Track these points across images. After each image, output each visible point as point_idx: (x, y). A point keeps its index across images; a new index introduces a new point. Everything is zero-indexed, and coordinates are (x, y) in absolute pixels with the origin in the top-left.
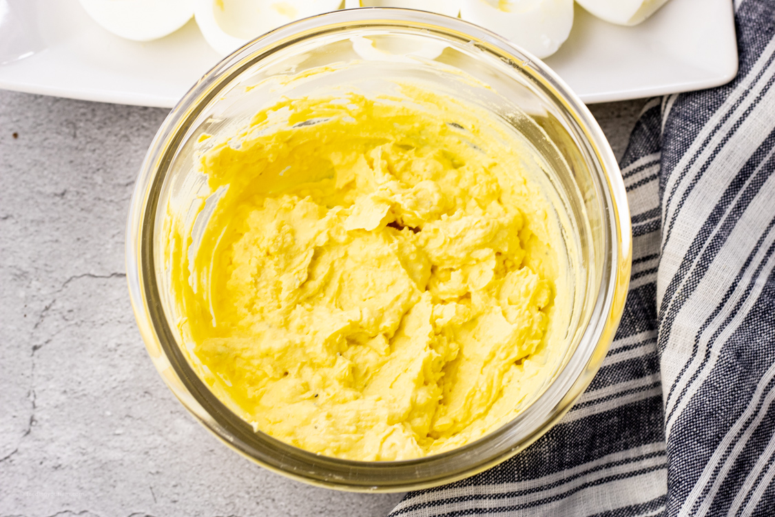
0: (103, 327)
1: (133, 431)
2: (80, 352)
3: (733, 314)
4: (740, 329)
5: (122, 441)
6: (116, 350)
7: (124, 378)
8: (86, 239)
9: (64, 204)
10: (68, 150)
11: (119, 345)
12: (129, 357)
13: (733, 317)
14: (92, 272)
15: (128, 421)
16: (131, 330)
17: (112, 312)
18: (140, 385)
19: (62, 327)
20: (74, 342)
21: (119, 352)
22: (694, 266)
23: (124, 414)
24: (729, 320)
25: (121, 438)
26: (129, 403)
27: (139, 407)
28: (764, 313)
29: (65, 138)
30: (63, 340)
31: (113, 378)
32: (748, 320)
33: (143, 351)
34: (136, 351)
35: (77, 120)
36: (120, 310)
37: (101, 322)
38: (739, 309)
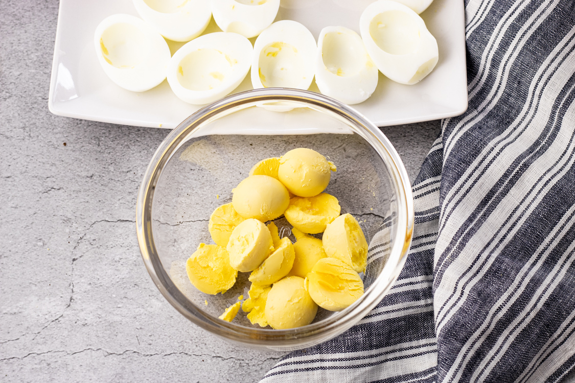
0: (112, 249)
1: (128, 305)
2: (99, 262)
3: (478, 272)
4: (481, 281)
5: (121, 311)
6: (119, 262)
7: (123, 277)
8: (104, 201)
9: (92, 182)
10: (95, 152)
11: (121, 259)
12: (126, 265)
13: (478, 273)
14: (107, 219)
15: (125, 300)
16: (128, 251)
17: (117, 241)
18: (132, 280)
19: (90, 248)
20: (96, 256)
21: (121, 263)
22: (458, 243)
23: (123, 296)
24: (475, 275)
25: (121, 309)
26: (126, 290)
27: (131, 293)
28: (495, 272)
29: (94, 146)
30: (90, 256)
31: (117, 276)
32: (486, 276)
33: (134, 262)
34: (131, 262)
35: (100, 137)
36: (122, 240)
37: (112, 246)
38: (481, 269)
